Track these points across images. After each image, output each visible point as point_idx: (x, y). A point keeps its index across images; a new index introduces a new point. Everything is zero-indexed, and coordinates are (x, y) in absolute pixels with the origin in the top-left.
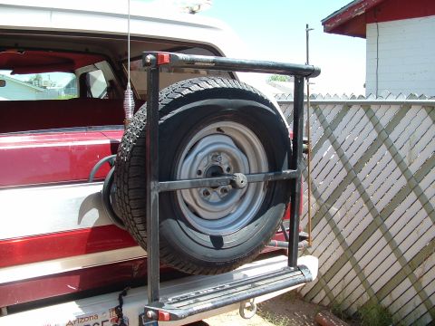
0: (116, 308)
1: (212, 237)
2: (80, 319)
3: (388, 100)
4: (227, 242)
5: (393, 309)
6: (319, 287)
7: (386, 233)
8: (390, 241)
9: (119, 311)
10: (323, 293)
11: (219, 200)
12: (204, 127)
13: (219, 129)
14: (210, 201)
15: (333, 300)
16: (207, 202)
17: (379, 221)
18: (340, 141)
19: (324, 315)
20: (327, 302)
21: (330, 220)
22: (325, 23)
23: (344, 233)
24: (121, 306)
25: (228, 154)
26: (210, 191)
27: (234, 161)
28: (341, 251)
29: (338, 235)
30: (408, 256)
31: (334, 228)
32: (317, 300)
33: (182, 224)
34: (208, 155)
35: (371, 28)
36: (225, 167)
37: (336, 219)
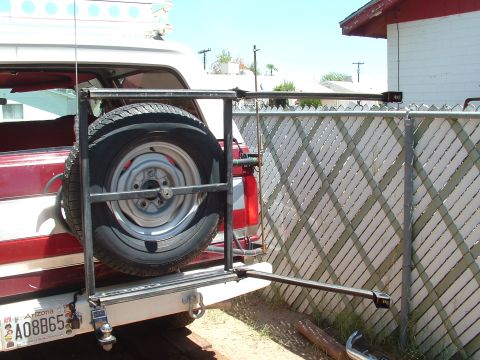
0: (70, 305)
1: (147, 243)
2: (38, 313)
3: (355, 112)
4: (161, 247)
5: (365, 317)
6: (303, 297)
7: (356, 242)
8: (361, 249)
9: (72, 307)
10: (306, 302)
11: (156, 210)
12: (135, 147)
13: (152, 149)
14: (148, 211)
15: (315, 308)
16: (145, 212)
17: (350, 229)
18: (315, 151)
19: (304, 323)
20: (310, 311)
21: (309, 230)
22: (343, 25)
23: (321, 243)
24: (74, 303)
25: (164, 170)
26: (147, 202)
27: (169, 176)
28: (319, 260)
29: (317, 244)
30: (376, 265)
31: (313, 237)
32: (302, 309)
33: (116, 231)
34: (143, 170)
35: (391, 28)
36: (161, 181)
37: (314, 228)
